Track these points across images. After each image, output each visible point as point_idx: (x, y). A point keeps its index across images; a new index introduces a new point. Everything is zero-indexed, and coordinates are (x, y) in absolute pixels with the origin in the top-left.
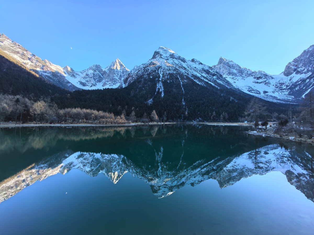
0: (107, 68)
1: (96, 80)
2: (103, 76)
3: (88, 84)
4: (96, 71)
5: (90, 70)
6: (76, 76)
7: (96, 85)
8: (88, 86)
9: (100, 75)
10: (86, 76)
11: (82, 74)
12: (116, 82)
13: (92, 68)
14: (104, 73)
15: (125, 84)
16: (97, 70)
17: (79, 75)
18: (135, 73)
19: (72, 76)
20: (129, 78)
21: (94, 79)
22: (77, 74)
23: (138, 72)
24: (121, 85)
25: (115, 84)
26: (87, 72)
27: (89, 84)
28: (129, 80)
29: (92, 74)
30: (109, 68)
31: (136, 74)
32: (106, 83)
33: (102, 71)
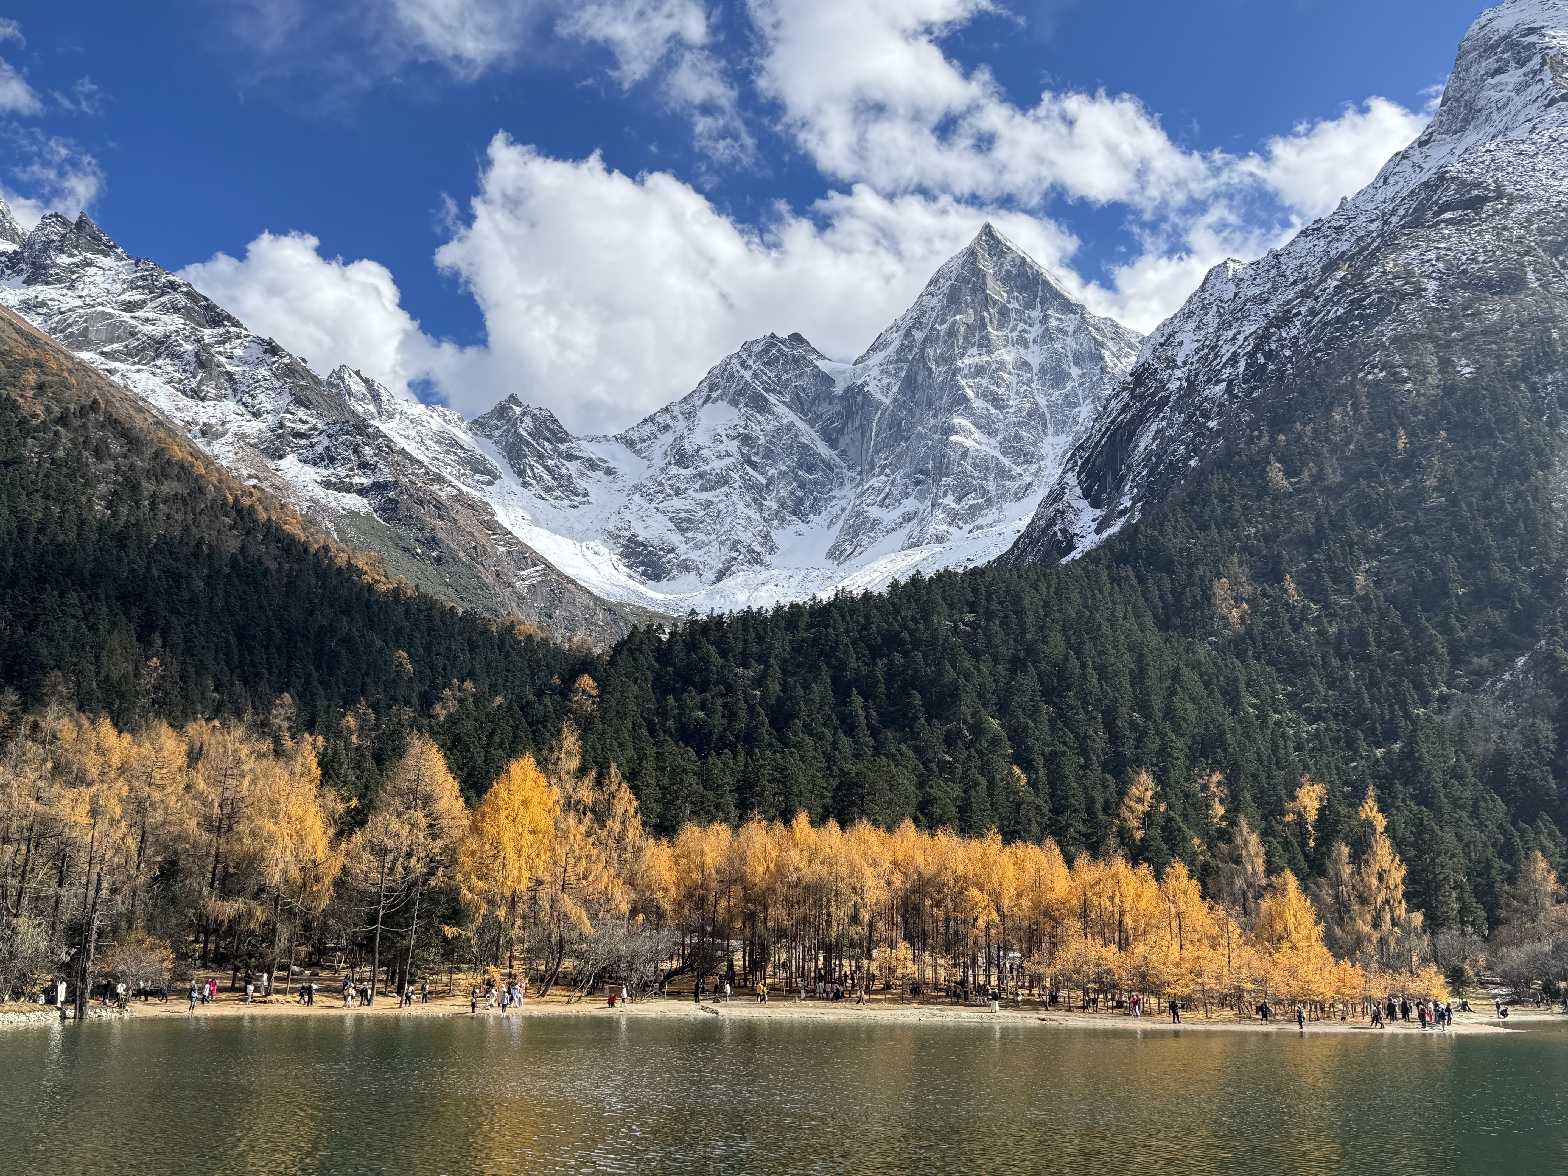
0: (879, 357)
1: (771, 503)
2: (832, 443)
3: (694, 555)
4: (772, 398)
5: (708, 399)
6: (581, 484)
7: (772, 550)
8: (688, 569)
9: (809, 434)
10: (674, 470)
11: (638, 452)
12: (984, 492)
13: (732, 376)
14: (850, 415)
15: (1095, 504)
16: (779, 387)
17: (609, 472)
18: (1227, 350)
19: (549, 490)
20: (1139, 421)
21: (749, 485)
22: (592, 465)
23: (1263, 338)
24: (1051, 522)
25: (974, 511)
26: (681, 425)
27: (697, 547)
28: (1146, 441)
29: (732, 446)
30: (902, 349)
31: (1233, 360)
32: (875, 512)
33: (830, 398)
